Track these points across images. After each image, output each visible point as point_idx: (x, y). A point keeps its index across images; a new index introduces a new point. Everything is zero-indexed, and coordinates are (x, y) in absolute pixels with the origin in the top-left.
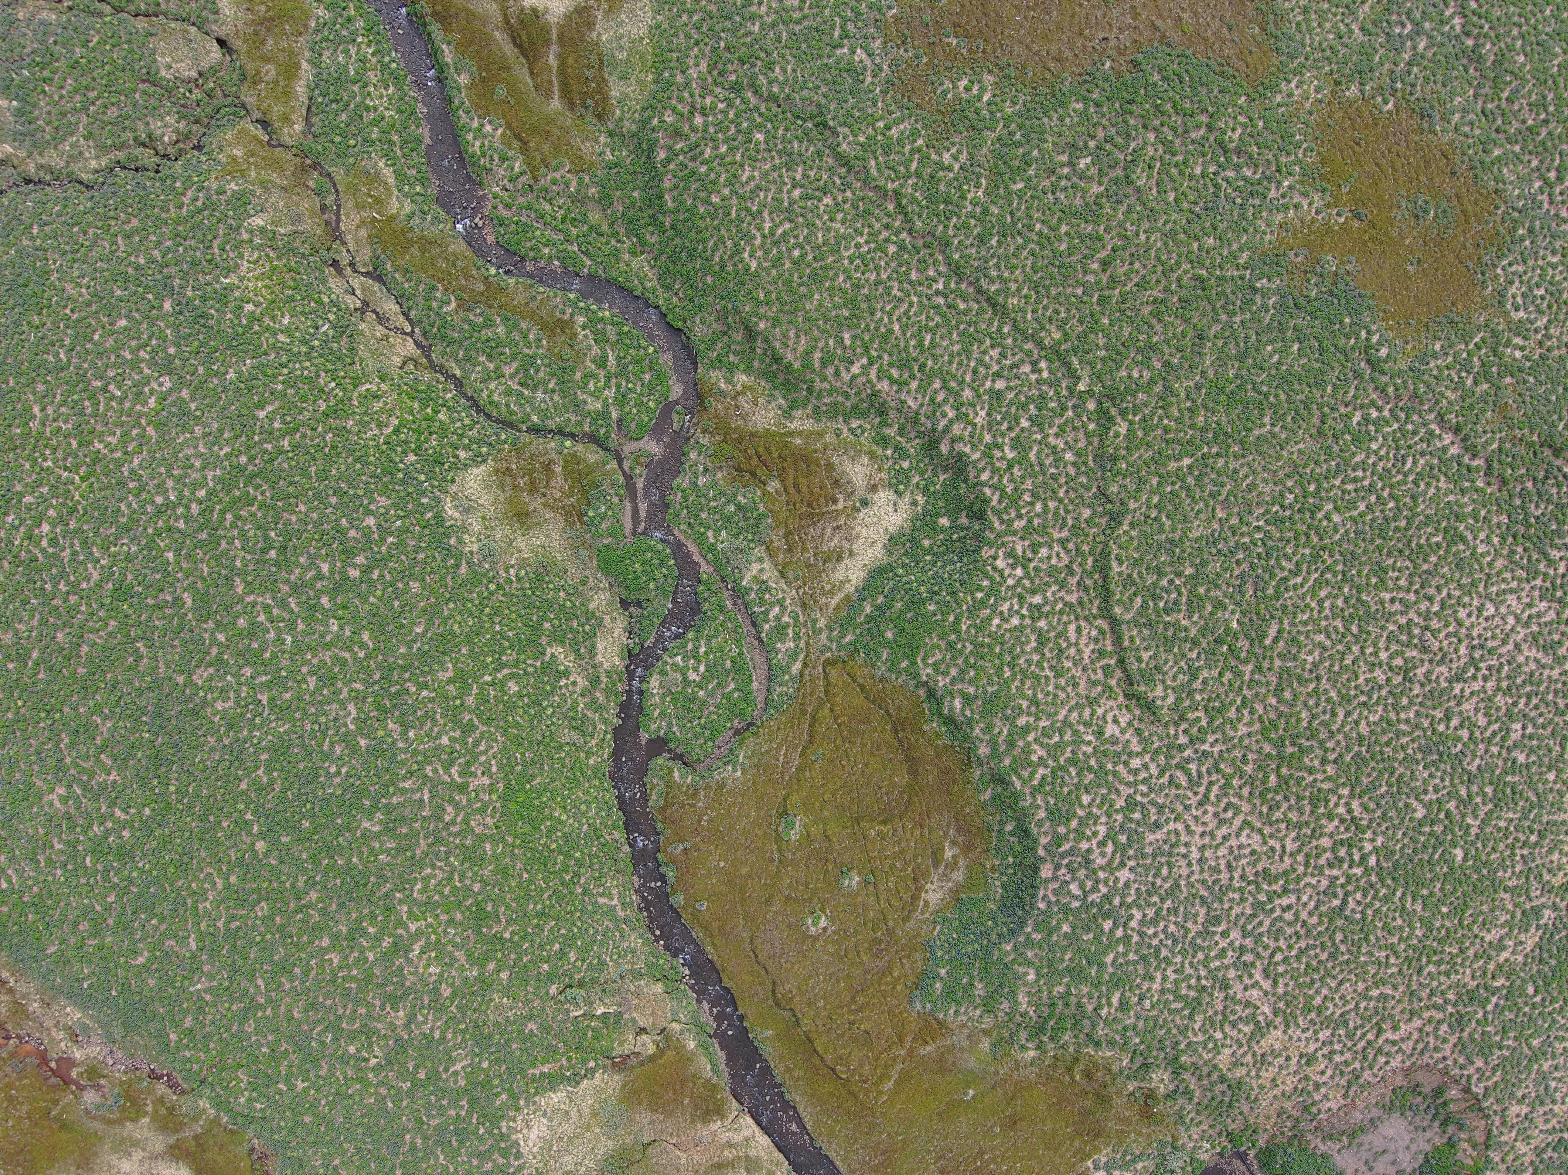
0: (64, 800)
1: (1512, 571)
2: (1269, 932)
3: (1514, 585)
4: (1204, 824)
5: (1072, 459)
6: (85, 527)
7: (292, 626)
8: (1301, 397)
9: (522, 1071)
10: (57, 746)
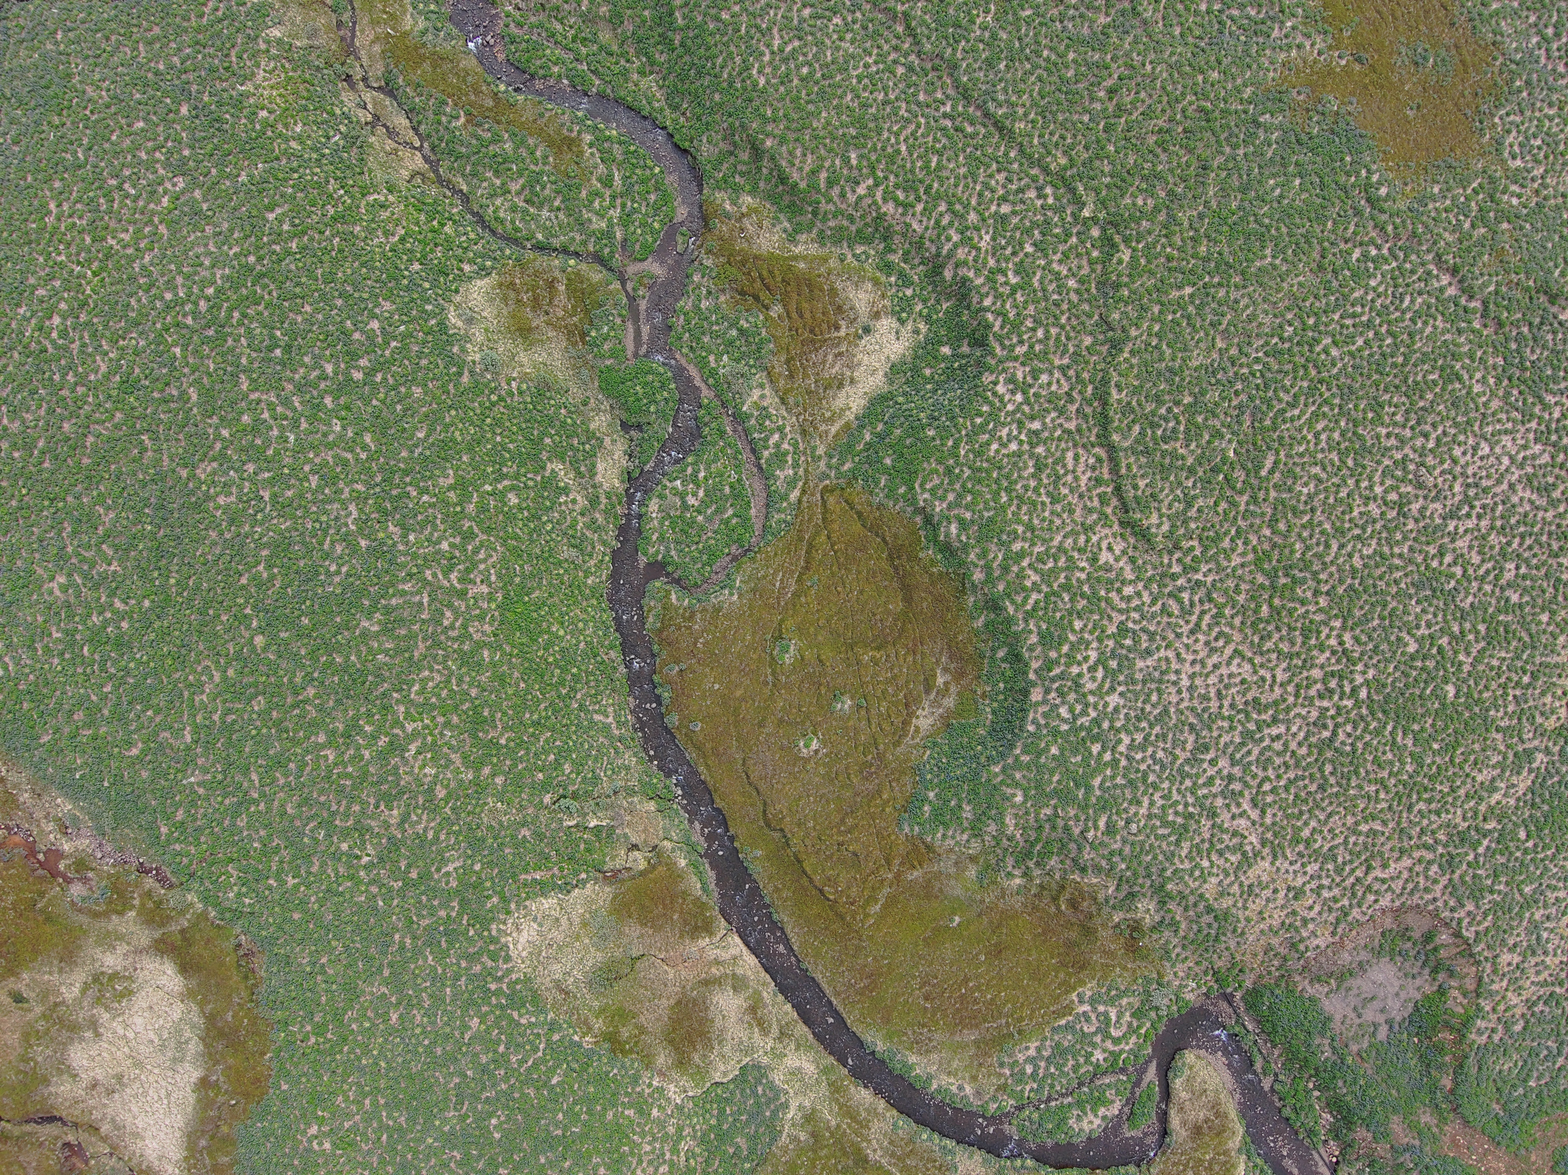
0: (64, 589)
1: (1507, 412)
2: (1257, 761)
3: (1509, 425)
4: (1195, 652)
5: (1075, 286)
6: (95, 320)
7: (296, 425)
8: (1302, 231)
9: (514, 876)
10: (59, 534)
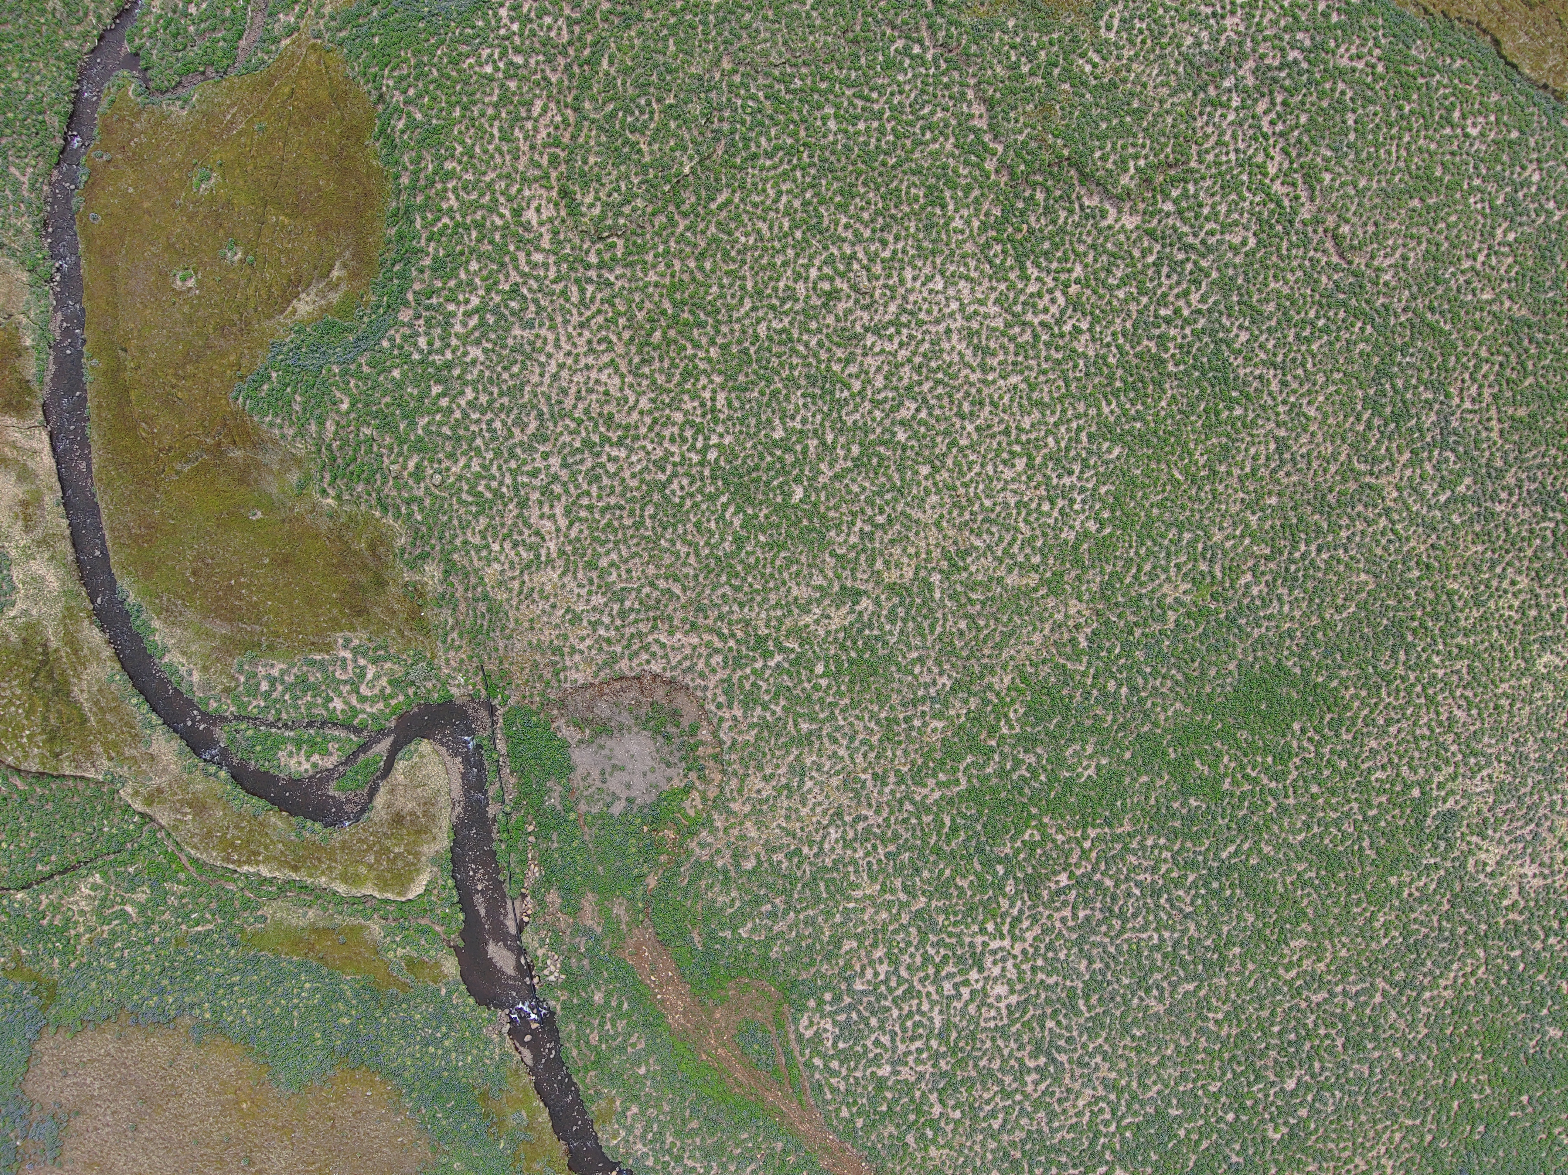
1: (979, 261)
2: (588, 472)
4: (575, 345)
